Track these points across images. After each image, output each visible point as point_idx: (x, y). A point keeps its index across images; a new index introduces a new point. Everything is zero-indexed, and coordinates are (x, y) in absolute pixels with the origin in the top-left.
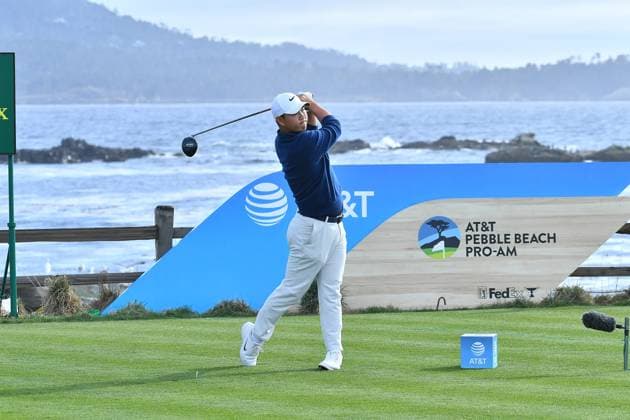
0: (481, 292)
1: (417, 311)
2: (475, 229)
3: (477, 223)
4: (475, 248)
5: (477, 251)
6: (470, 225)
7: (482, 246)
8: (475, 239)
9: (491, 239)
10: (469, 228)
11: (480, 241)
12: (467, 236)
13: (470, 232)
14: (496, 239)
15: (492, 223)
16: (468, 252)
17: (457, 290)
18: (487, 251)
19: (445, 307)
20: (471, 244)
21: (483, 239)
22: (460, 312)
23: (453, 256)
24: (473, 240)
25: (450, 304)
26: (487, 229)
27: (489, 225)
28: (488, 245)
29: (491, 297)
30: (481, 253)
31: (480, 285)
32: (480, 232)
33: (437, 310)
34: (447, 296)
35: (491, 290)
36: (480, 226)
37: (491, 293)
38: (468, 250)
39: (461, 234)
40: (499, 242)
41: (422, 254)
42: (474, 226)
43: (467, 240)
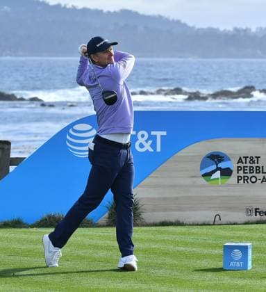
0: (248, 211)
1: (197, 225)
2: (244, 161)
3: (246, 158)
4: (244, 177)
5: (246, 179)
6: (240, 158)
7: (250, 175)
8: (244, 170)
9: (256, 170)
10: (240, 161)
11: (248, 171)
12: (238, 167)
13: (240, 164)
14: (261, 169)
15: (258, 158)
16: (238, 180)
17: (230, 209)
18: (253, 179)
19: (220, 222)
20: (241, 174)
21: (250, 170)
22: (231, 226)
23: (227, 182)
24: (242, 171)
25: (224, 220)
26: (254, 162)
27: (256, 159)
28: (254, 174)
29: (256, 215)
30: (249, 180)
31: (248, 205)
32: (248, 165)
33: (214, 224)
34: (221, 213)
35: (256, 209)
36: (248, 160)
37: (256, 212)
38: (239, 179)
39: (233, 166)
40: (263, 173)
41: (202, 181)
42: (244, 160)
43: (238, 170)
